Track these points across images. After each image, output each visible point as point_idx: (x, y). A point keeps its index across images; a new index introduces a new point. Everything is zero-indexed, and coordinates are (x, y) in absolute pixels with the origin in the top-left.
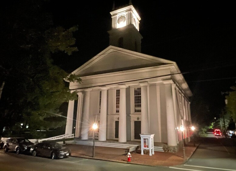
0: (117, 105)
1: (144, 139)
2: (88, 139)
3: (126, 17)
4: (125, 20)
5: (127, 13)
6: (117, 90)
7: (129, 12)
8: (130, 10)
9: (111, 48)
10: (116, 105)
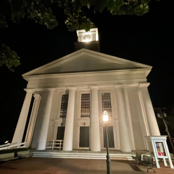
0: (82, 109)
1: (156, 142)
2: (46, 149)
3: (91, 36)
4: (90, 38)
5: (92, 33)
6: (82, 94)
7: (94, 33)
8: (95, 31)
9: (83, 51)
10: (80, 109)
